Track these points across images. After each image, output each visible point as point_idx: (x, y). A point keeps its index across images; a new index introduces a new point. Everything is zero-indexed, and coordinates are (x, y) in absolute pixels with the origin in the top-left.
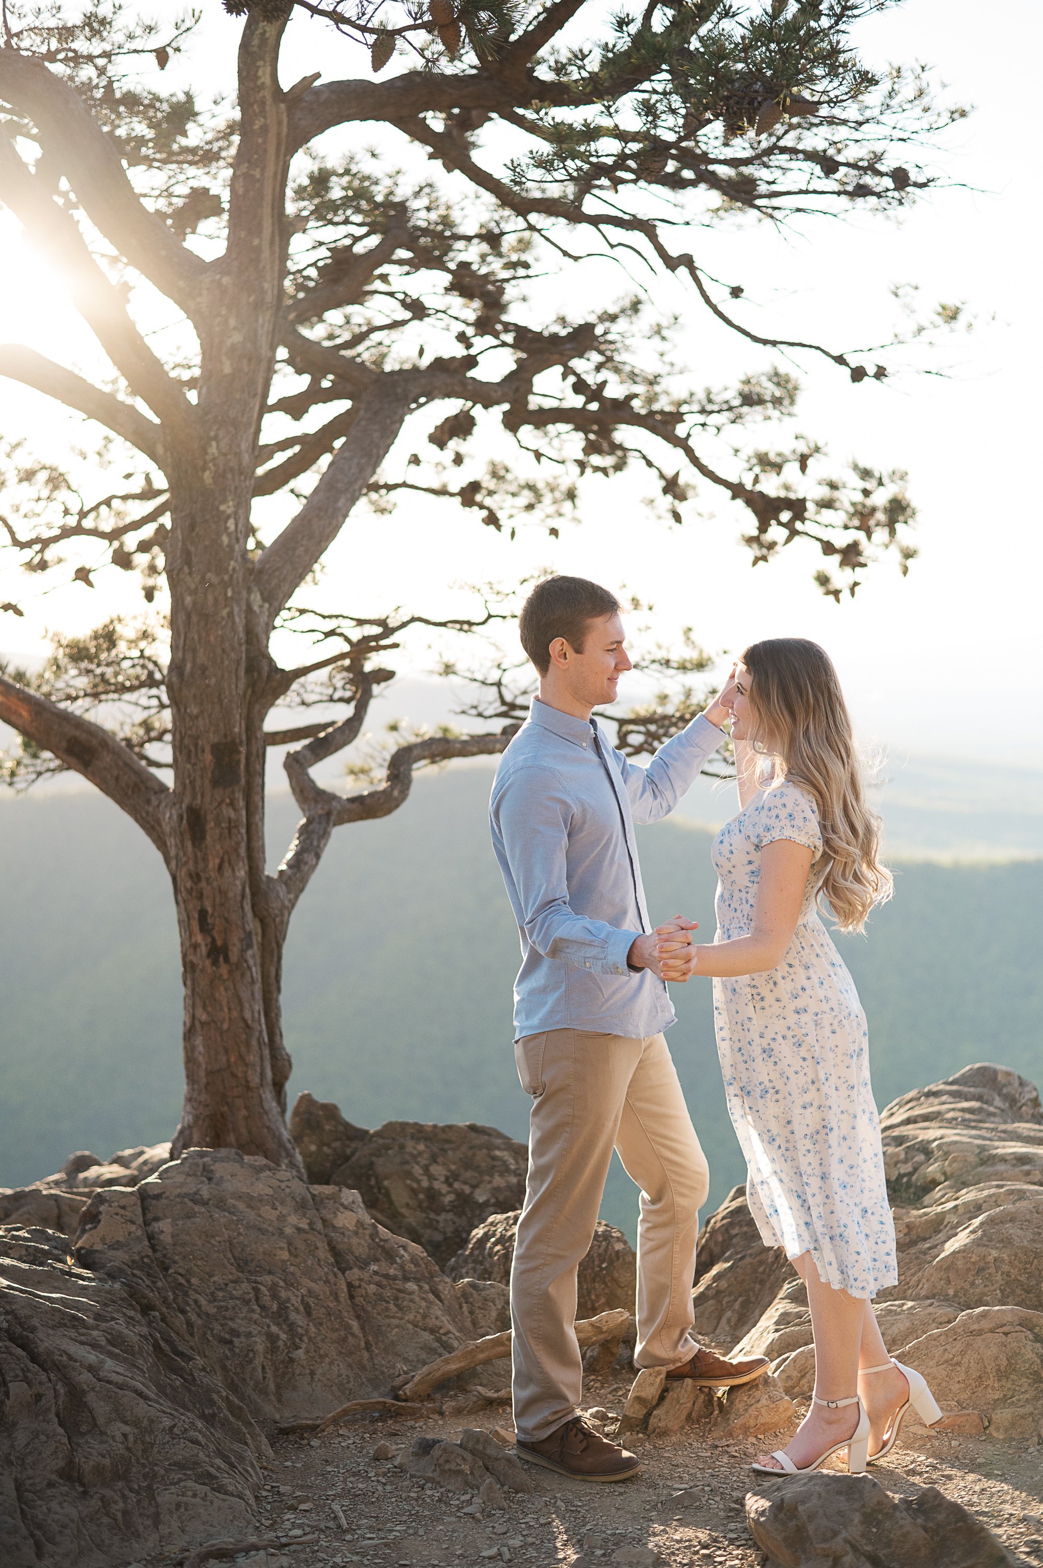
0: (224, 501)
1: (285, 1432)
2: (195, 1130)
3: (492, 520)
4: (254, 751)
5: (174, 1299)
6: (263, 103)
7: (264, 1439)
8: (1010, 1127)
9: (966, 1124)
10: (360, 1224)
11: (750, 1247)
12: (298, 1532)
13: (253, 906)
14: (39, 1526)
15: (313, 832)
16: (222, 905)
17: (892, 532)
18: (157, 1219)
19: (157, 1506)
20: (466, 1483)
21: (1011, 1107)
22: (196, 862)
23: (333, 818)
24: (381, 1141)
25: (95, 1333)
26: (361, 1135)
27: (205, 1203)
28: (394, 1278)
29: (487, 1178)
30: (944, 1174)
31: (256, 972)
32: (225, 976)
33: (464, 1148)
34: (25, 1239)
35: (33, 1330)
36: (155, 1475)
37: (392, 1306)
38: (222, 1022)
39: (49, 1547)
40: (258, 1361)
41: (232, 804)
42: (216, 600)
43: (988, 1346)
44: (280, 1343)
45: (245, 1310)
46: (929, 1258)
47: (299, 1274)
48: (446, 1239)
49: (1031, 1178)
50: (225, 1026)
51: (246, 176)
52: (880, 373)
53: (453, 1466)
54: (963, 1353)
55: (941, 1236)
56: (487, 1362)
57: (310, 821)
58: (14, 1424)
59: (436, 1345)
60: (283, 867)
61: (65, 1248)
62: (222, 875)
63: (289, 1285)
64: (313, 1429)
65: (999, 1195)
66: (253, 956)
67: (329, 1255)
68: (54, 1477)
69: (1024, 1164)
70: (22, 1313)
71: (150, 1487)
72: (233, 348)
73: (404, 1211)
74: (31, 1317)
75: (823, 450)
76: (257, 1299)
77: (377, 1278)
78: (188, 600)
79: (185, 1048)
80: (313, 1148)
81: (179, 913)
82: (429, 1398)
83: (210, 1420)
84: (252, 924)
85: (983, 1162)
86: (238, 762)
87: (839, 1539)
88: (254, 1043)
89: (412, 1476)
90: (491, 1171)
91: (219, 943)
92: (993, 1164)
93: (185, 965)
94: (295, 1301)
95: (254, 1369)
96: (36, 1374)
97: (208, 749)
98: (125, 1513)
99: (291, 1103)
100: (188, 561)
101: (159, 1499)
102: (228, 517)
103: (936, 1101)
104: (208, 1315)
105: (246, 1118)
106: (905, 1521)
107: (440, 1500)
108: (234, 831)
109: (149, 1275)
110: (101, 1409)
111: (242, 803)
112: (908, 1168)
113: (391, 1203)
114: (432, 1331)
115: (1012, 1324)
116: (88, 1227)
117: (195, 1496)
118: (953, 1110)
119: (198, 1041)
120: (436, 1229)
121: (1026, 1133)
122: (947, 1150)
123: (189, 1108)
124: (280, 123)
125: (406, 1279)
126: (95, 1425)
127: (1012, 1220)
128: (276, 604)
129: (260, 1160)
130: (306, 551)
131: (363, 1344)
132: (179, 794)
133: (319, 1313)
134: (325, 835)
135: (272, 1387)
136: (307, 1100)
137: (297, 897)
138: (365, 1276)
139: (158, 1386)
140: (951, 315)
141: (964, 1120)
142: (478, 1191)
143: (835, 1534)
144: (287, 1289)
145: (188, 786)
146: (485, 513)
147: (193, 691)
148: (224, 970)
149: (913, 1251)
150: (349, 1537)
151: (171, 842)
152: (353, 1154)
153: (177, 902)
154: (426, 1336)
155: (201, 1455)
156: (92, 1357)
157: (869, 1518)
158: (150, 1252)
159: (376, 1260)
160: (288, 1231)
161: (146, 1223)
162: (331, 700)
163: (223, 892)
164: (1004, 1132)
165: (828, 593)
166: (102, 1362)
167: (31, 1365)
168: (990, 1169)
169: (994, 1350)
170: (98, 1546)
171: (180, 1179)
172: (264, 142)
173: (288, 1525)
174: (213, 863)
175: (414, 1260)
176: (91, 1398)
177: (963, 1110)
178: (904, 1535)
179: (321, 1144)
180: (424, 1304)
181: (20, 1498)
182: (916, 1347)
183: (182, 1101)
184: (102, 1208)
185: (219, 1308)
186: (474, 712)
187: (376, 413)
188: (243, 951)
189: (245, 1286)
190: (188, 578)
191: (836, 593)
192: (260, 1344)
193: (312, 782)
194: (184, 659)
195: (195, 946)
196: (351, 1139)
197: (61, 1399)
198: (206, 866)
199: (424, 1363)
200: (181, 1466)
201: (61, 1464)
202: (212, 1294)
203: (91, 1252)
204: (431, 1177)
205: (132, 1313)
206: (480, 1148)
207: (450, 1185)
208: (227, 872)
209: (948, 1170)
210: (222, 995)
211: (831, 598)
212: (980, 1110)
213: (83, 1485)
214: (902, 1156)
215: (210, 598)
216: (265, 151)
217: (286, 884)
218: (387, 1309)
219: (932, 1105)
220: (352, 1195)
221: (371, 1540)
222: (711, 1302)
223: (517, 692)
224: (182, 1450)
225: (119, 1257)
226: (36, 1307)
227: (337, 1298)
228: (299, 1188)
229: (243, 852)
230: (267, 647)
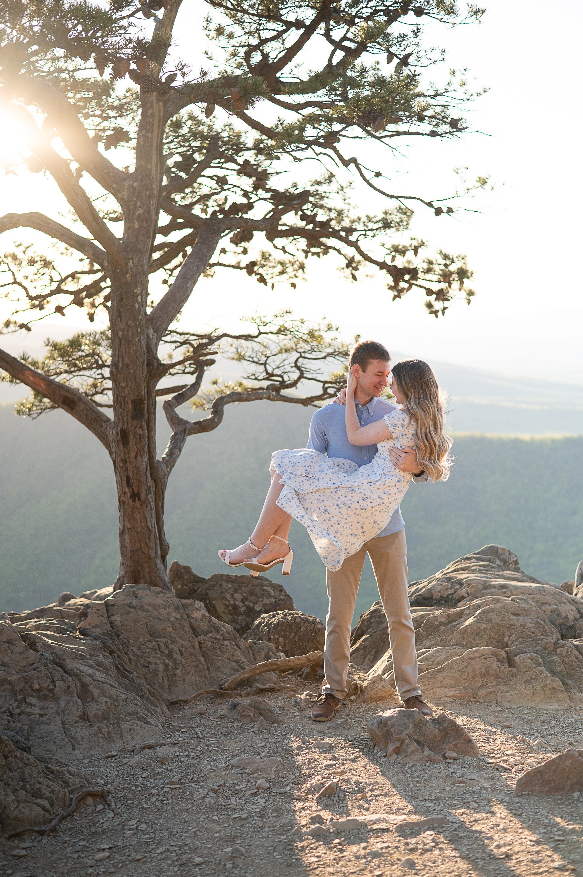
0: (136, 288)
1: (173, 703)
2: (125, 578)
3: (262, 280)
4: (151, 402)
5: (123, 649)
6: (152, 103)
7: (164, 705)
8: (500, 573)
9: (480, 572)
10: (204, 616)
11: (379, 627)
12: (182, 739)
13: (151, 474)
14: (73, 738)
15: (177, 439)
16: (137, 474)
17: (462, 283)
18: (113, 615)
19: (121, 730)
20: (252, 720)
21: (504, 564)
22: (125, 454)
23: (187, 432)
24: (211, 583)
25: (91, 661)
26: (202, 580)
27: (134, 608)
28: (219, 639)
29: (261, 599)
30: (468, 593)
31: (153, 504)
32: (139, 507)
33: (250, 586)
34: (55, 624)
35: (64, 660)
36: (120, 718)
37: (218, 651)
38: (137, 528)
39: (77, 746)
40: (160, 675)
41: (141, 427)
42: (133, 333)
43: (477, 664)
44: (170, 667)
45: (154, 653)
46: (456, 628)
47: (177, 637)
48: (242, 627)
49: (506, 595)
50: (139, 530)
51: (144, 136)
52: (450, 210)
53: (246, 713)
54: (466, 667)
55: (462, 619)
56: (260, 674)
57: (176, 434)
58: (59, 698)
59: (238, 667)
60: (165, 456)
61: (74, 628)
62: (137, 460)
63: (173, 642)
64: (186, 702)
65: (488, 601)
66: (152, 497)
67: (190, 630)
68: (77, 719)
69: (504, 588)
70: (59, 653)
71: (118, 723)
72: (139, 216)
73: (221, 615)
74: (63, 655)
75: (426, 243)
76: (159, 649)
77: (212, 640)
78: (120, 333)
79: (120, 540)
80: (179, 587)
81: (117, 478)
82: (235, 689)
83: (142, 697)
84: (151, 483)
85: (485, 588)
86: (144, 408)
87: (404, 734)
88: (152, 537)
89: (229, 718)
90: (262, 596)
91: (136, 491)
92: (490, 589)
93: (120, 502)
94: (176, 649)
95: (158, 678)
96: (67, 678)
97: (130, 402)
98: (108, 733)
99: (169, 565)
100: (120, 316)
101: (122, 727)
102: (138, 295)
103: (469, 562)
104: (137, 655)
105: (149, 572)
106: (431, 726)
107: (240, 727)
108: (142, 440)
109: (111, 639)
110: (96, 692)
111: (145, 427)
112: (452, 591)
113: (216, 611)
114: (236, 662)
115: (488, 654)
116: (83, 619)
117: (137, 726)
118: (476, 565)
119: (127, 537)
120: (237, 623)
121: (508, 575)
122: (469, 583)
123: (122, 568)
124: (160, 111)
125: (224, 640)
126: (93, 698)
127: (493, 612)
128: (160, 334)
129: (158, 589)
130: (174, 308)
131: (206, 668)
132: (116, 423)
133: (186, 654)
134: (184, 440)
135: (167, 686)
136: (176, 564)
137: (171, 470)
138: (206, 638)
139: (119, 683)
140: (483, 182)
141: (480, 570)
142: (256, 606)
143: (402, 732)
144: (172, 644)
145: (121, 420)
146: (258, 277)
147: (123, 375)
148: (138, 504)
149: (449, 626)
150: (202, 740)
151: (113, 445)
152: (198, 589)
153: (116, 473)
154: (234, 664)
155: (139, 710)
156: (90, 671)
157: (416, 726)
158: (111, 629)
159: (211, 632)
160: (172, 619)
161: (109, 617)
162: (184, 372)
163: (137, 468)
164: (497, 575)
165: (431, 313)
166: (94, 673)
167: (65, 674)
168: (488, 591)
169: (480, 665)
170: (98, 746)
171: (123, 597)
172: (153, 121)
173: (177, 737)
174: (133, 455)
175: (228, 632)
176: (91, 687)
177: (480, 566)
178: (430, 732)
179: (183, 585)
180: (232, 650)
181: (63, 727)
182: (447, 665)
183: (119, 565)
184: (88, 611)
185: (143, 652)
186: (253, 377)
187: (205, 239)
188: (147, 495)
189: (154, 643)
190: (120, 324)
191: (436, 313)
192: (161, 668)
193: (177, 415)
194: (118, 361)
195: (125, 493)
196: (197, 582)
197: (78, 688)
198: (130, 456)
199: (233, 675)
200: (130, 714)
201: (80, 714)
202: (139, 647)
203: (85, 629)
204: (235, 599)
205: (106, 654)
206: (258, 585)
207: (244, 603)
208: (139, 459)
209: (469, 591)
210: (137, 516)
211: (433, 315)
212: (488, 565)
213: (90, 722)
214: (450, 586)
215: (130, 332)
216: (153, 124)
217: (166, 463)
218: (216, 653)
219: (466, 563)
220: (200, 604)
221: (212, 741)
222: (361, 651)
223: (275, 367)
224: (131, 708)
225: (97, 631)
226: (64, 651)
227: (194, 648)
228: (176, 601)
229: (146, 450)
230: (156, 354)
